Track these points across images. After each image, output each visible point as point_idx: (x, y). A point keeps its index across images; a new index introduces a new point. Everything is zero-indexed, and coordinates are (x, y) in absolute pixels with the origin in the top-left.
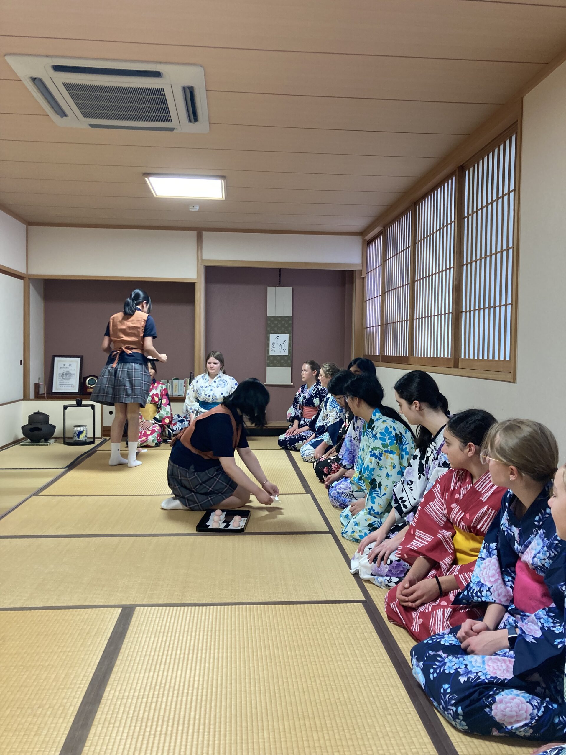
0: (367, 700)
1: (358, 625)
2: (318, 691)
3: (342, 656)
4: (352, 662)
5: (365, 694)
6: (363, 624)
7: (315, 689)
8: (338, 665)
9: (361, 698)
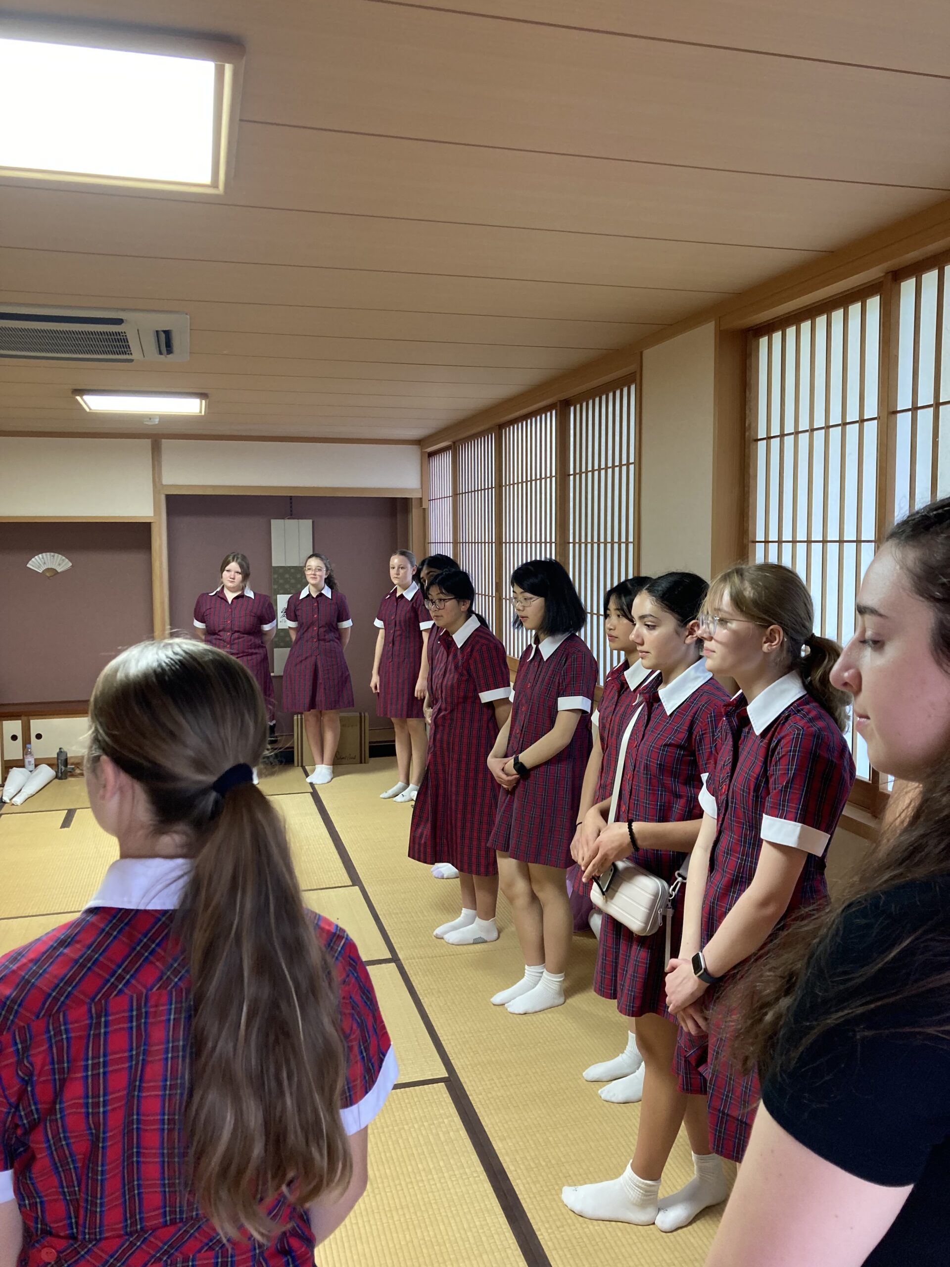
0: (457, 1235)
1: (441, 1120)
2: (397, 1233)
3: (423, 1173)
4: (437, 1180)
5: (455, 1228)
6: (447, 1118)
7: (393, 1230)
8: (419, 1187)
9: (450, 1234)
